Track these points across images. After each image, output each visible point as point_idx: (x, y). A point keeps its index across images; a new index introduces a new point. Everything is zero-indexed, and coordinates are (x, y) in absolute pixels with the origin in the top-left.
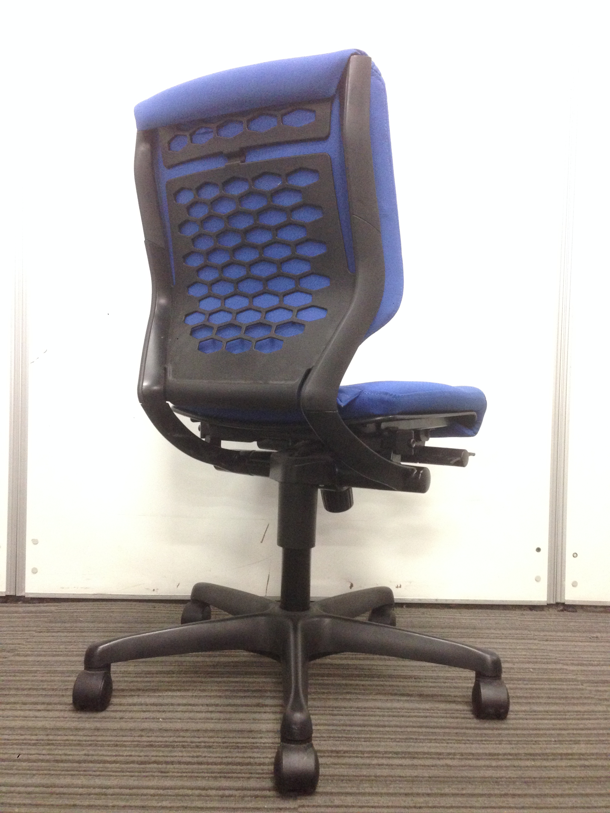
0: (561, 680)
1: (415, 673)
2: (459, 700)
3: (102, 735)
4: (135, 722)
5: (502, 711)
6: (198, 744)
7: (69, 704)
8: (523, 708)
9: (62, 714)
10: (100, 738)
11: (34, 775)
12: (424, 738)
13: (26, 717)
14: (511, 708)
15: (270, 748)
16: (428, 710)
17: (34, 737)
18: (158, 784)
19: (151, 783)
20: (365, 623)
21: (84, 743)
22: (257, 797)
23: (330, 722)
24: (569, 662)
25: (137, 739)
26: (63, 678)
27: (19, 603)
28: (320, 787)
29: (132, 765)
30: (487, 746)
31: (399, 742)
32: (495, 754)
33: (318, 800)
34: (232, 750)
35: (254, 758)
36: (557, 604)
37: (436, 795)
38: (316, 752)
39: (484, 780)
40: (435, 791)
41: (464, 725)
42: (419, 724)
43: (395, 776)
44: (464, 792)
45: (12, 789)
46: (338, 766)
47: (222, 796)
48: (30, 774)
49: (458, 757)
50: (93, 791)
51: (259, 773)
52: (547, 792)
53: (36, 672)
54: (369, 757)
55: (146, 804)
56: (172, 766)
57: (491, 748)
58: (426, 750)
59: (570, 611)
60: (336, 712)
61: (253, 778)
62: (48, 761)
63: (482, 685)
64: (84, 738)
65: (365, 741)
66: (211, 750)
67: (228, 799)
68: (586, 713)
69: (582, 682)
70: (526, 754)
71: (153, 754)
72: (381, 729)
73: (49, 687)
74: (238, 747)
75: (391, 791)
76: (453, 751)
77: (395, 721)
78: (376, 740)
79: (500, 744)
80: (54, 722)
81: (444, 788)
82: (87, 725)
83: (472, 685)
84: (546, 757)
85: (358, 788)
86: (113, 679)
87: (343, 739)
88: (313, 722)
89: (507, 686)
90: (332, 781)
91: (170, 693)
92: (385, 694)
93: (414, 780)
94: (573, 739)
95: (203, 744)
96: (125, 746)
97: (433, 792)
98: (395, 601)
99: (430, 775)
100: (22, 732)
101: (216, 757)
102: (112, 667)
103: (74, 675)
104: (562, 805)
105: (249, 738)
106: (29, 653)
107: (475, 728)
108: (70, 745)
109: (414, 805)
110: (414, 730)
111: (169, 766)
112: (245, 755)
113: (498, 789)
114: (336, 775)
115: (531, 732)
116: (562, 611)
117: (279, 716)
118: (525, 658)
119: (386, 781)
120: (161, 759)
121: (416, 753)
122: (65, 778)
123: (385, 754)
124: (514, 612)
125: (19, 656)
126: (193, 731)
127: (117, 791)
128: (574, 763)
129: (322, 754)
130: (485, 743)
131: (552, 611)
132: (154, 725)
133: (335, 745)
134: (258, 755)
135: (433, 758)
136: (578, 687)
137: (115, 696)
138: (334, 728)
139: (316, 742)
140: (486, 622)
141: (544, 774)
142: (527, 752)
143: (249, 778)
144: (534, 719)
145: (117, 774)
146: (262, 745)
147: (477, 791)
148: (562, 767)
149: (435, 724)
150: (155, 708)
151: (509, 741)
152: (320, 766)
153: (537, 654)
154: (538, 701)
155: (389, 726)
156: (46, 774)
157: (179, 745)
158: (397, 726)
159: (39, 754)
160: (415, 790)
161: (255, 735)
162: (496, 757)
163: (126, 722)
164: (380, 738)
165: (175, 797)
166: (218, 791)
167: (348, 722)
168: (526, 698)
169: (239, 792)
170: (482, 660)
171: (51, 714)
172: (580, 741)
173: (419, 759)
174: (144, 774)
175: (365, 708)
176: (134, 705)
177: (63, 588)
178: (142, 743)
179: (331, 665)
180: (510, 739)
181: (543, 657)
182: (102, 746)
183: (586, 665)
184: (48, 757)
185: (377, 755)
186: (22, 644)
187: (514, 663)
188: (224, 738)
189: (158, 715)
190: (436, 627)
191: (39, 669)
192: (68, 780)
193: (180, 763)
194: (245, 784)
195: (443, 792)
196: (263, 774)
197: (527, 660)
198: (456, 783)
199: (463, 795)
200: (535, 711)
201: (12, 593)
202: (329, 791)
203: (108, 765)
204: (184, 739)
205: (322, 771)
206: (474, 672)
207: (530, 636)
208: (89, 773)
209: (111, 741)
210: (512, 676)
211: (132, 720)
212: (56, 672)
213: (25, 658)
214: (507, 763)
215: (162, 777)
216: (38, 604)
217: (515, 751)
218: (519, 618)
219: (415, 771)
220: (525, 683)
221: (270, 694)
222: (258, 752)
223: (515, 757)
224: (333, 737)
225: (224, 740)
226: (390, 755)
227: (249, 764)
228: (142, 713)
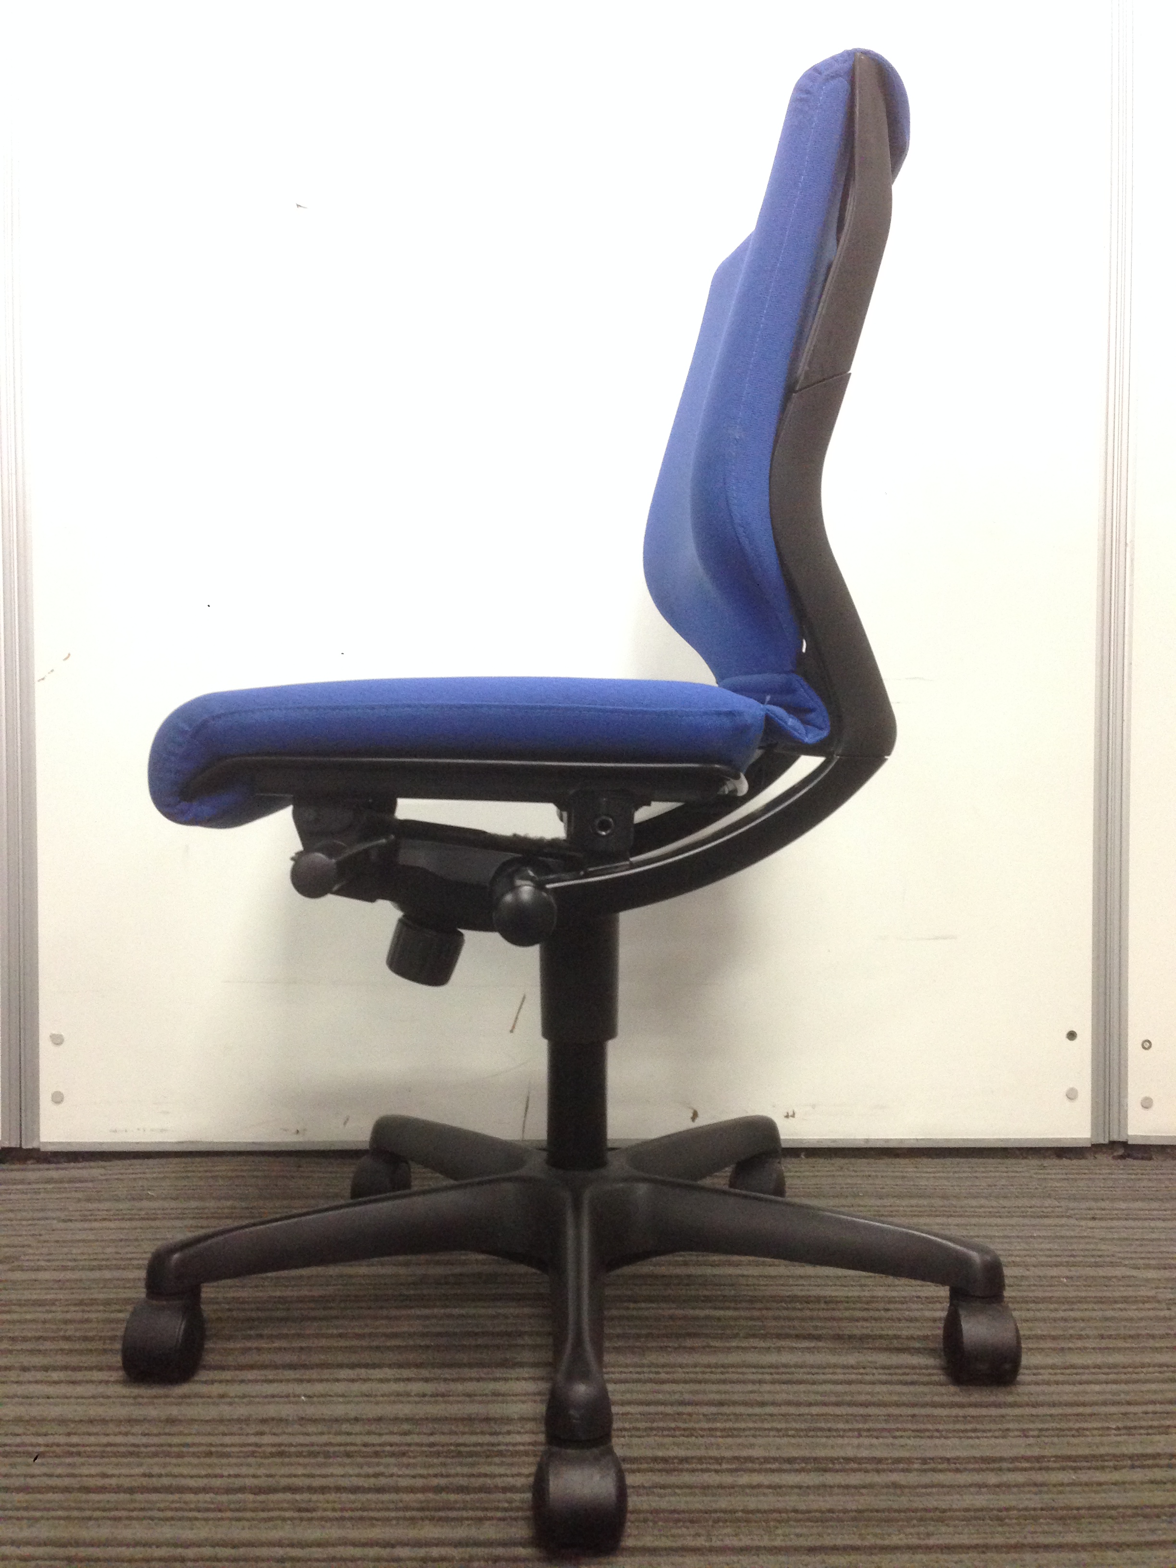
0: (1126, 1300)
1: (828, 1292)
2: (917, 1345)
3: (181, 1434)
4: (250, 1403)
5: (1007, 1366)
6: (378, 1449)
7: (117, 1369)
8: (1049, 1361)
9: (101, 1389)
10: (176, 1440)
11: (37, 1520)
12: (848, 1426)
14: (1025, 1360)
15: (526, 1454)
16: (852, 1367)
17: (41, 1440)
19: (275, 1534)
20: (724, 1193)
21: (144, 1450)
24: (1141, 1262)
25: (253, 1439)
26: (106, 1315)
27: (29, 1162)
28: (629, 1536)
29: (240, 1496)
30: (976, 1441)
31: (793, 1436)
32: (994, 1460)
33: (624, 1564)
34: (449, 1460)
35: (492, 1476)
36: (1113, 1144)
38: (618, 1462)
39: (974, 1516)
40: (870, 1541)
41: (928, 1399)
42: (833, 1399)
43: (786, 1511)
44: (931, 1542)
49: (916, 1466)
51: (504, 1509)
53: (53, 1302)
56: (321, 1497)
57: (986, 1447)
58: (850, 1453)
59: (1138, 1158)
60: (663, 1376)
61: (489, 1519)
63: (962, 1313)
64: (144, 1440)
65: (722, 1437)
66: (405, 1460)
70: (1057, 1458)
71: (281, 1471)
72: (757, 1410)
73: (78, 1334)
74: (460, 1454)
75: (778, 1543)
76: (906, 1454)
77: (784, 1393)
78: (747, 1433)
79: (1004, 1437)
81: (889, 1535)
82: (152, 1412)
83: (944, 1314)
84: (1100, 1463)
85: (709, 1537)
86: (206, 1315)
87: (678, 1433)
89: (1015, 1314)
90: (655, 1522)
91: (323, 1343)
92: (764, 1337)
93: (824, 1518)
95: (388, 1448)
96: (227, 1455)
97: (866, 1543)
98: (784, 1145)
99: (860, 1507)
101: (414, 1477)
103: (125, 1308)
105: (483, 1433)
106: (43, 1263)
107: (950, 1405)
108: (115, 1455)
110: (825, 1410)
111: (315, 1497)
112: (475, 1471)
113: (1003, 1534)
114: (663, 1511)
116: (1122, 1157)
117: (544, 1386)
118: (1050, 1256)
119: (767, 1521)
121: (832, 1460)
123: (764, 1464)
124: (1024, 1162)
125: (22, 1270)
126: (369, 1420)
127: (207, 1551)
128: (1158, 1475)
129: (632, 1466)
130: (973, 1435)
131: (1104, 1159)
132: (286, 1410)
133: (661, 1446)
134: (502, 1470)
135: (866, 1470)
136: (1162, 1314)
137: (211, 1351)
138: (661, 1409)
139: (622, 1443)
140: (967, 1183)
141: (1098, 1499)
142: (1059, 1453)
143: (480, 1520)
144: (1073, 1383)
145: (208, 1515)
146: (511, 1448)
147: (956, 1540)
148: (1133, 1483)
149: (869, 1397)
150: (292, 1372)
151: (1023, 1430)
152: (629, 1491)
153: (1075, 1247)
154: (1080, 1344)
155: (774, 1404)
156: (60, 1518)
157: (339, 1452)
158: (789, 1403)
160: (828, 1541)
161: (495, 1427)
162: (997, 1465)
163: (231, 1404)
164: (756, 1429)
166: (415, 1549)
167: (687, 1397)
168: (1054, 1338)
169: (460, 1549)
170: (963, 1262)
171: (79, 1390)
172: (1168, 1427)
173: (837, 1471)
174: (265, 1514)
175: (723, 1366)
176: (250, 1367)
177: (115, 1131)
178: (262, 1449)
179: (656, 1277)
180: (1026, 1426)
181: (1086, 1253)
182: (180, 1455)
184: (67, 1482)
185: (750, 1465)
186: (29, 1246)
187: (1026, 1266)
188: (432, 1434)
189: (298, 1389)
190: (867, 1196)
191: (61, 1297)
193: (339, 1489)
194: (474, 1532)
195: (887, 1543)
196: (511, 1510)
197: (1054, 1259)
198: (915, 1522)
199: (928, 1549)
200: (1073, 1366)
201: (14, 1144)
202: (649, 1544)
203: (190, 1497)
204: (349, 1439)
205: (634, 1501)
206: (947, 1288)
207: (1060, 1209)
208: (150, 1514)
209: (200, 1444)
210: (1025, 1294)
211: (245, 1400)
212: (93, 1302)
213: (33, 1275)
214: (1020, 1478)
215: (302, 1519)
216: (66, 1165)
217: (1036, 1452)
218: (1036, 1174)
219: (828, 1498)
220: (1052, 1306)
221: (528, 1340)
222: (502, 1464)
223: (1037, 1465)
224: (658, 1429)
225: (432, 1439)
226: (774, 1466)
227: (482, 1489)
228: (265, 1385)
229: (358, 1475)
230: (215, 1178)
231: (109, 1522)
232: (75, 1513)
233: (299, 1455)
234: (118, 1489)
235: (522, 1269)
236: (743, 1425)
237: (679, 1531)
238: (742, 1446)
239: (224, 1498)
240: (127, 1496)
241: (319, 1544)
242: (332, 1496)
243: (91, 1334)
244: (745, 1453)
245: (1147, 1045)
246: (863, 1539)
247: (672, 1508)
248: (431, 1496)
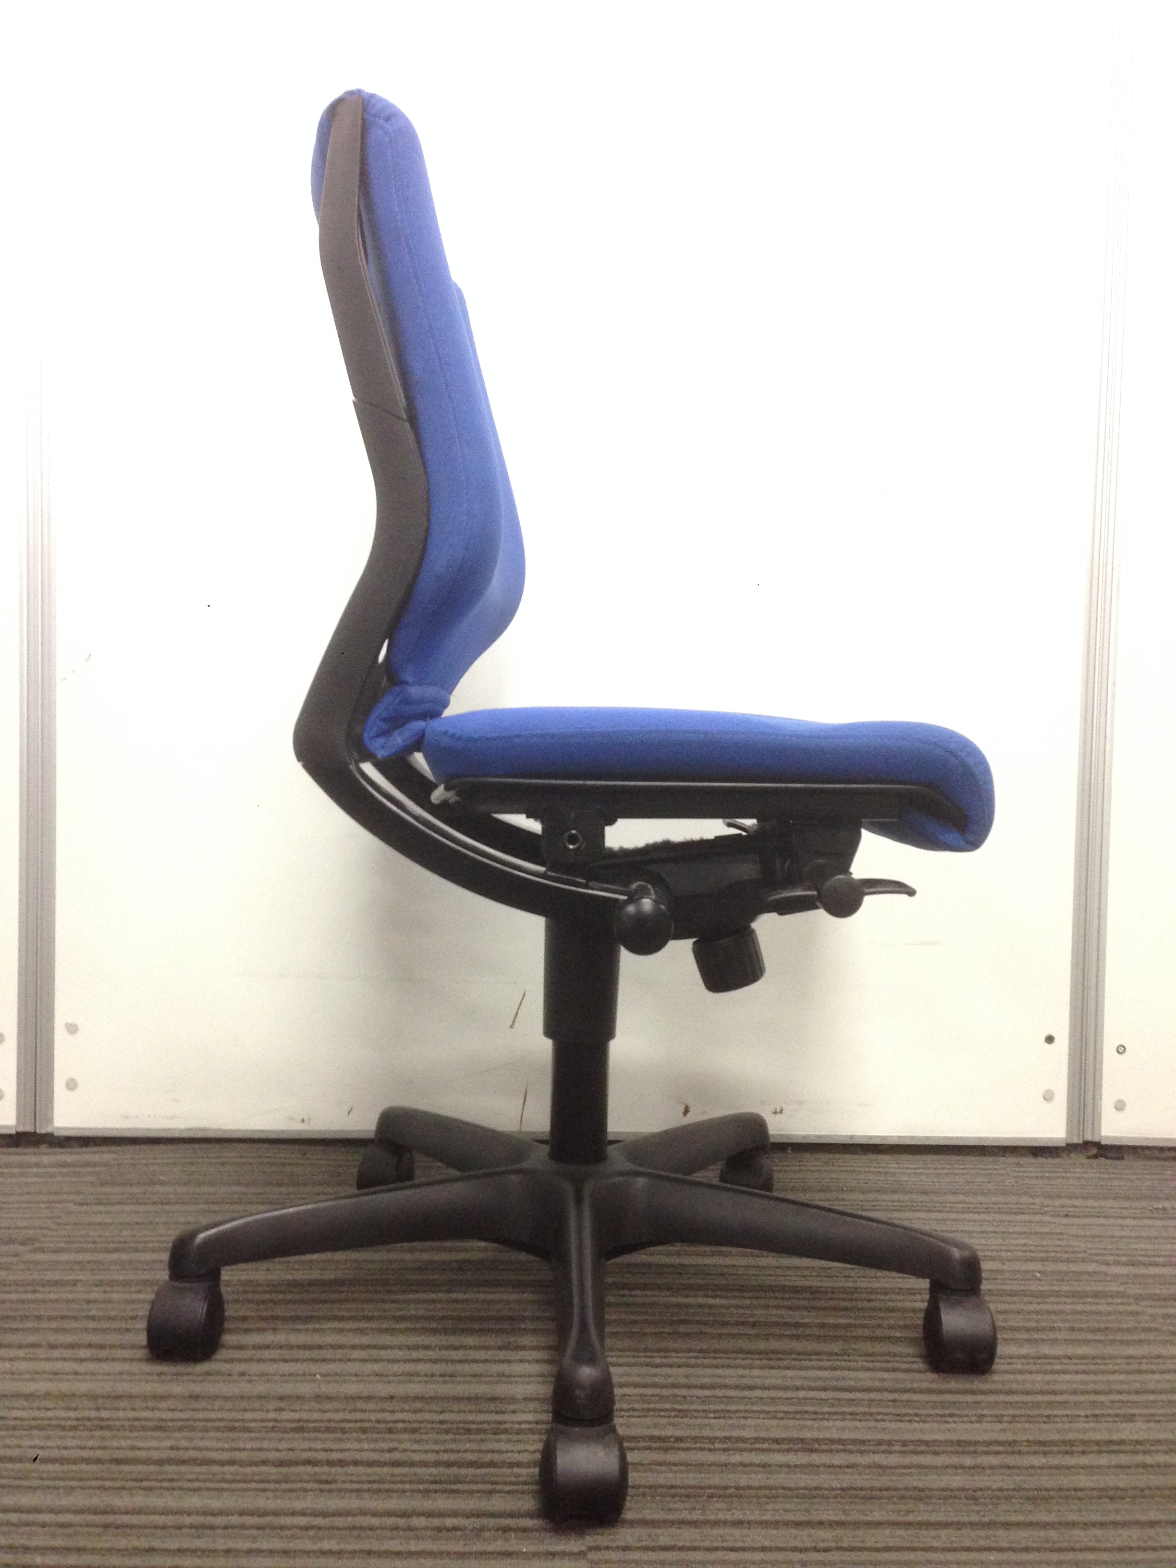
0: (1096, 1295)
1: (815, 1283)
2: (899, 1334)
3: (205, 1409)
4: (268, 1381)
5: (984, 1355)
6: (391, 1425)
7: (141, 1347)
8: (1023, 1351)
9: (126, 1367)
10: (201, 1415)
11: (73, 1488)
12: (832, 1410)
13: (56, 1374)
14: (1002, 1349)
15: (532, 1431)
16: (837, 1355)
17: (72, 1414)
18: (315, 1506)
19: (299, 1505)
20: (715, 1187)
21: (170, 1424)
22: (506, 1530)
23: (648, 1380)
24: (1111, 1258)
25: (272, 1415)
26: (127, 1296)
27: (43, 1147)
28: (630, 1509)
29: (264, 1469)
30: (953, 1426)
31: (782, 1419)
32: (969, 1443)
33: (625, 1535)
34: (458, 1437)
35: (500, 1452)
36: (1087, 1144)
37: (856, 1525)
38: (620, 1440)
39: (949, 1495)
40: (853, 1517)
41: (908, 1385)
42: (819, 1383)
43: (775, 1488)
44: (910, 1518)
45: (31, 1517)
46: (663, 1468)
47: (439, 1529)
48: (65, 1488)
49: (897, 1448)
50: (187, 1520)
51: (512, 1483)
52: (1072, 1517)
53: (75, 1283)
54: (724, 1450)
55: (291, 1546)
56: (340, 1470)
57: (963, 1431)
58: (835, 1434)
59: (1111, 1158)
60: (658, 1360)
61: (498, 1492)
62: (99, 1461)
63: (942, 1306)
64: (170, 1415)
65: (715, 1418)
66: (417, 1436)
67: (450, 1534)
68: (1144, 1361)
69: (1138, 1298)
70: (1029, 1442)
71: (301, 1446)
72: (747, 1393)
73: (101, 1313)
74: (469, 1431)
75: (768, 1517)
76: (887, 1437)
77: (773, 1378)
78: (738, 1415)
79: (979, 1422)
80: (111, 1383)
81: (872, 1511)
82: (177, 1389)
83: (924, 1305)
84: (1068, 1448)
85: (703, 1509)
86: (225, 1296)
87: (673, 1414)
88: (615, 1379)
89: (992, 1306)
90: (653, 1497)
91: (336, 1325)
92: (754, 1324)
93: (812, 1494)
94: (1122, 1412)
95: (401, 1425)
96: (249, 1430)
97: (849, 1519)
98: (772, 1140)
99: (844, 1485)
100: (49, 1404)
101: (426, 1452)
102: (223, 1272)
103: (149, 1289)
104: (1099, 1545)
105: (490, 1412)
106: (63, 1245)
107: (930, 1391)
108: (144, 1429)
109: (813, 1544)
110: (812, 1394)
111: (334, 1470)
112: (483, 1447)
113: (978, 1512)
114: (661, 1486)
115: (1040, 1398)
116: (1096, 1157)
117: (545, 1368)
118: (1025, 1251)
119: (757, 1497)
120: (321, 1456)
121: (818, 1441)
122: (132, 1495)
123: (756, 1444)
124: (1002, 1159)
125: (43, 1251)
126: (383, 1399)
127: (235, 1519)
128: (1123, 1459)
129: (633, 1445)
130: (950, 1420)
131: (1078, 1158)
132: (305, 1389)
133: (656, 1426)
134: (509, 1447)
135: (851, 1452)
136: (1130, 1308)
137: (231, 1331)
138: (657, 1391)
139: (621, 1420)
140: (947, 1179)
141: (1066, 1481)
142: (1031, 1438)
143: (491, 1492)
144: (1045, 1372)
145: (234, 1486)
146: (516, 1426)
147: (934, 1517)
148: (1100, 1467)
149: (853, 1383)
150: (307, 1354)
151: (997, 1416)
152: (630, 1467)
153: (1049, 1242)
154: (1052, 1336)
155: (763, 1388)
156: (94, 1488)
157: (355, 1427)
158: (777, 1388)
159: (82, 1448)
160: (815, 1517)
161: (501, 1406)
162: (971, 1448)
163: (250, 1382)
164: (746, 1411)
165: (347, 1532)
166: (430, 1519)
167: (683, 1381)
168: (1028, 1330)
169: (472, 1520)
170: (943, 1257)
171: (106, 1367)
172: (1133, 1415)
173: (822, 1451)
174: (288, 1486)
175: (715, 1352)
176: (268, 1347)
177: (127, 1117)
178: (280, 1425)
179: (649, 1265)
180: (999, 1412)
181: (1059, 1249)
182: (205, 1430)
183: (1144, 1264)
184: (99, 1453)
185: (741, 1445)
186: (48, 1228)
187: (1002, 1261)
188: (442, 1412)
189: (314, 1368)
190: (852, 1190)
191: (81, 1277)
192: (139, 1500)
193: (356, 1463)
194: (485, 1504)
195: (870, 1518)
196: (518, 1483)
197: (1029, 1254)
198: (895, 1500)
199: (908, 1525)
200: (1046, 1357)
201: (28, 1128)
202: (648, 1517)
203: (216, 1469)
204: (364, 1416)
205: (633, 1477)
206: (927, 1281)
207: (1035, 1207)
208: (180, 1484)
209: (222, 1420)
210: (1000, 1287)
211: (263, 1378)
212: (112, 1283)
213: (54, 1257)
214: (994, 1460)
215: (322, 1490)
216: (79, 1149)
217: (1010, 1437)
218: (1012, 1171)
219: (815, 1477)
220: (1026, 1299)
221: (530, 1325)
222: (510, 1441)
223: (1009, 1449)
224: (654, 1410)
225: (442, 1417)
226: (765, 1446)
227: (492, 1464)
228: (282, 1364)
229: (373, 1450)
230: (223, 1164)
231: (141, 1492)
232: (108, 1484)
233: (317, 1430)
234: (147, 1462)
235: (523, 1256)
236: (734, 1408)
237: (676, 1506)
238: (733, 1427)
239: (248, 1470)
240: (157, 1468)
241: (338, 1514)
242: (350, 1469)
243: (113, 1314)
244: (735, 1434)
245: (1121, 1050)
246: (847, 1515)
247: (669, 1484)
248: (442, 1469)
